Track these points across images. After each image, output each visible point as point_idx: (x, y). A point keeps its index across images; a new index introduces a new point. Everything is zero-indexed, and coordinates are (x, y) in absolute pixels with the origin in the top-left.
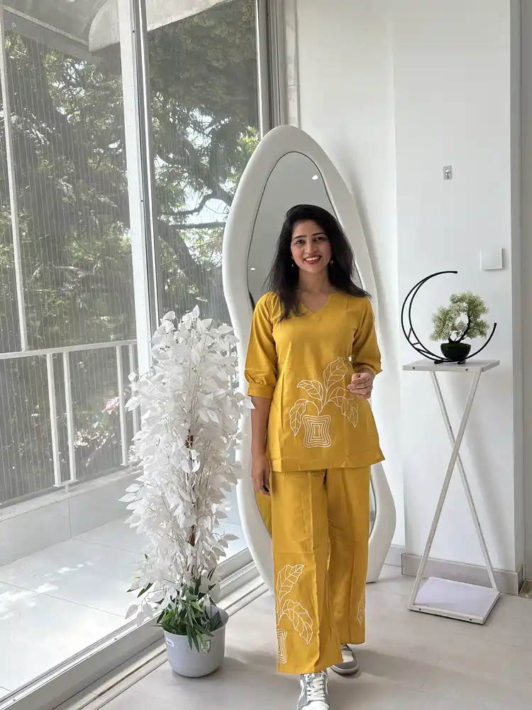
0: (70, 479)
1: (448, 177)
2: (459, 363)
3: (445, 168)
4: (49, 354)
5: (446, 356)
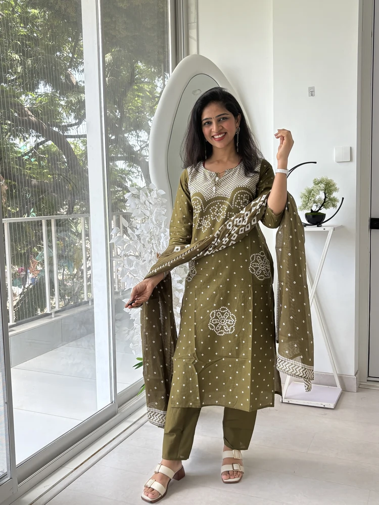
1: (312, 95)
2: (318, 226)
3: (310, 88)
5: (308, 222)
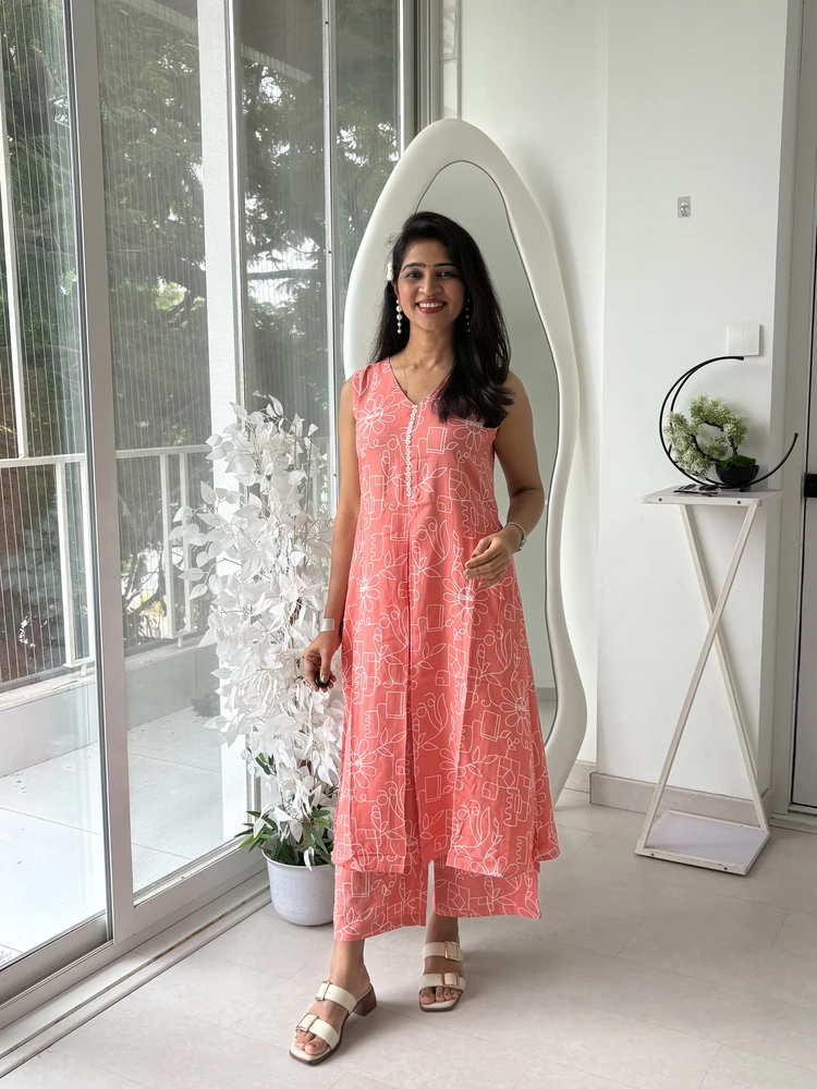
0: (87, 655)
1: (684, 214)
3: (680, 200)
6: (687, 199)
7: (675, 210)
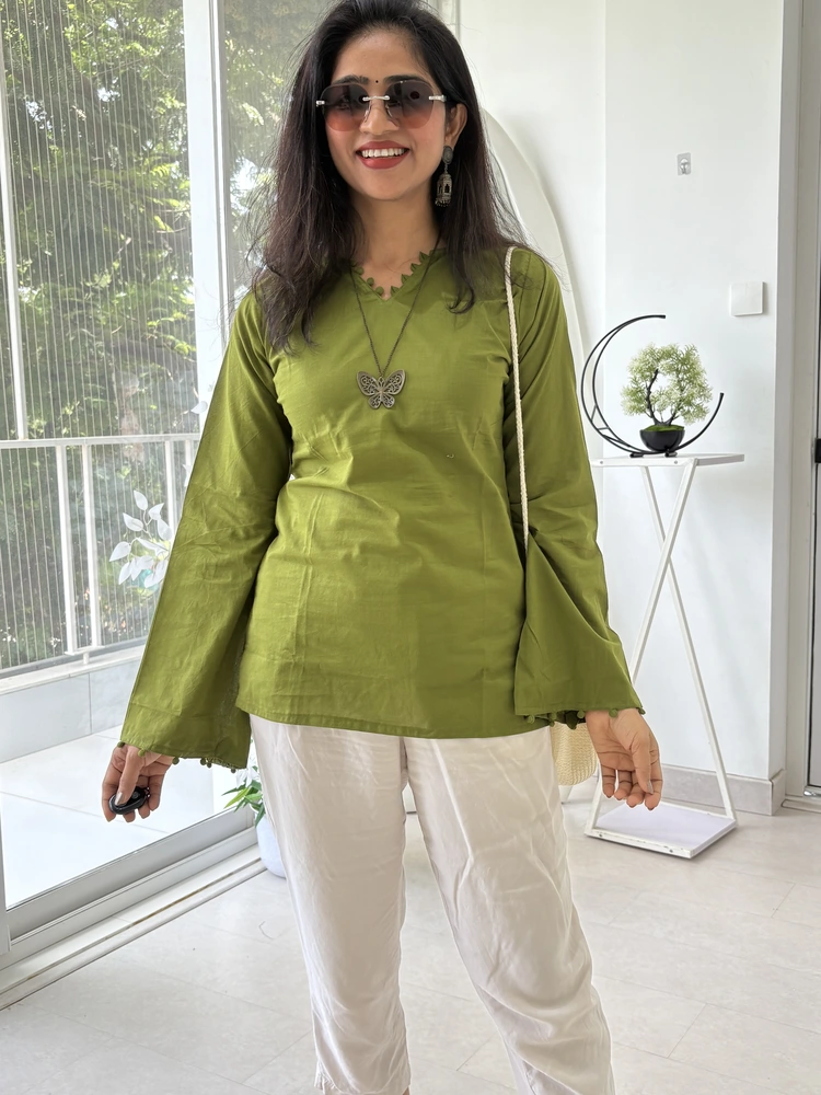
0: (90, 643)
1: (684, 172)
2: (667, 456)
3: (680, 157)
4: (60, 445)
5: (648, 445)
6: (687, 156)
7: (675, 167)
